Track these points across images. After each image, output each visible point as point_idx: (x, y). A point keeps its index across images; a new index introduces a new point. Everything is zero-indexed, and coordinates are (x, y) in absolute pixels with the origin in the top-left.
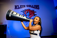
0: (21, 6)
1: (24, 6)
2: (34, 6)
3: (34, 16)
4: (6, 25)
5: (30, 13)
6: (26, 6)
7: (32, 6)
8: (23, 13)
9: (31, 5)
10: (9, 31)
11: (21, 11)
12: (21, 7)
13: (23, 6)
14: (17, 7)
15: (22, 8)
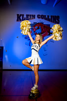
0: (27, 15)
1: (33, 15)
2: (51, 16)
4: (3, 47)
5: (42, 30)
6: (36, 17)
7: (47, 17)
9: (45, 16)
10: (6, 57)
12: (27, 17)
15: (29, 19)
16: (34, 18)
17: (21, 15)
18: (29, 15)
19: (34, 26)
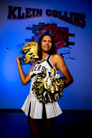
0: (27, 10)
1: (37, 10)
3: (66, 48)
6: (44, 13)
7: (62, 14)
8: (33, 35)
9: (60, 12)
11: (28, 28)
12: (27, 13)
13: (34, 10)
14: (16, 13)
15: (30, 17)
16: (41, 15)
17: (16, 8)
18: (30, 9)
19: (40, 30)
